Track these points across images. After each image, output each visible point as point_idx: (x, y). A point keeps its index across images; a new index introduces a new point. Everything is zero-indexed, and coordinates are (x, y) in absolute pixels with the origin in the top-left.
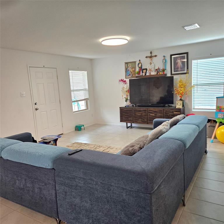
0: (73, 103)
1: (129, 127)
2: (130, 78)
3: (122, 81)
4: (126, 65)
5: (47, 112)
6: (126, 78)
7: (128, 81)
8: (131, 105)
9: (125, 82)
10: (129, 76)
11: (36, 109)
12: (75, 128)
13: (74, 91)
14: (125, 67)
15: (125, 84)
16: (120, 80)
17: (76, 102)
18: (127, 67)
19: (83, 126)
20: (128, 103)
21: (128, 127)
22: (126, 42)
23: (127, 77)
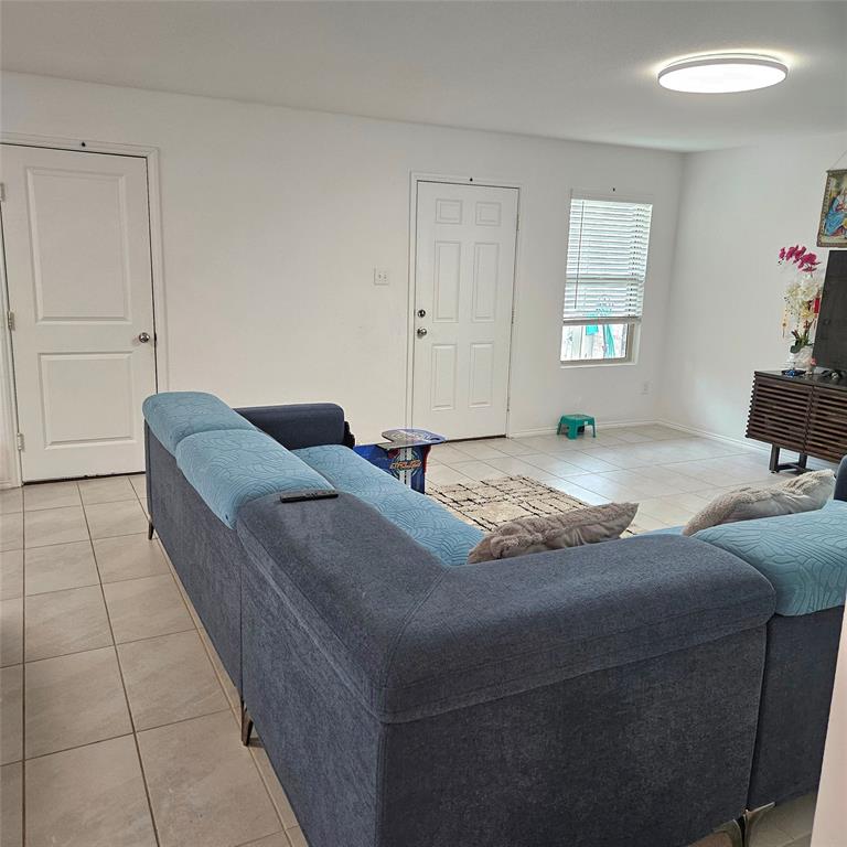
0: (564, 327)
1: (786, 466)
2: (836, 245)
3: (794, 258)
4: (834, 182)
5: (456, 348)
6: (820, 244)
7: (823, 256)
8: (819, 370)
9: (806, 260)
10: (834, 234)
11: (419, 332)
12: (560, 425)
13: (578, 280)
14: (827, 191)
15: (806, 270)
16: (787, 251)
17: (600, 327)
18: (834, 195)
19: (591, 422)
20: (804, 359)
21: (776, 467)
22: (776, 77)
23: (825, 240)
